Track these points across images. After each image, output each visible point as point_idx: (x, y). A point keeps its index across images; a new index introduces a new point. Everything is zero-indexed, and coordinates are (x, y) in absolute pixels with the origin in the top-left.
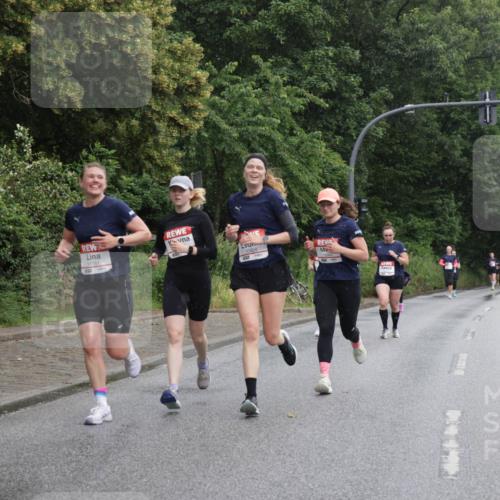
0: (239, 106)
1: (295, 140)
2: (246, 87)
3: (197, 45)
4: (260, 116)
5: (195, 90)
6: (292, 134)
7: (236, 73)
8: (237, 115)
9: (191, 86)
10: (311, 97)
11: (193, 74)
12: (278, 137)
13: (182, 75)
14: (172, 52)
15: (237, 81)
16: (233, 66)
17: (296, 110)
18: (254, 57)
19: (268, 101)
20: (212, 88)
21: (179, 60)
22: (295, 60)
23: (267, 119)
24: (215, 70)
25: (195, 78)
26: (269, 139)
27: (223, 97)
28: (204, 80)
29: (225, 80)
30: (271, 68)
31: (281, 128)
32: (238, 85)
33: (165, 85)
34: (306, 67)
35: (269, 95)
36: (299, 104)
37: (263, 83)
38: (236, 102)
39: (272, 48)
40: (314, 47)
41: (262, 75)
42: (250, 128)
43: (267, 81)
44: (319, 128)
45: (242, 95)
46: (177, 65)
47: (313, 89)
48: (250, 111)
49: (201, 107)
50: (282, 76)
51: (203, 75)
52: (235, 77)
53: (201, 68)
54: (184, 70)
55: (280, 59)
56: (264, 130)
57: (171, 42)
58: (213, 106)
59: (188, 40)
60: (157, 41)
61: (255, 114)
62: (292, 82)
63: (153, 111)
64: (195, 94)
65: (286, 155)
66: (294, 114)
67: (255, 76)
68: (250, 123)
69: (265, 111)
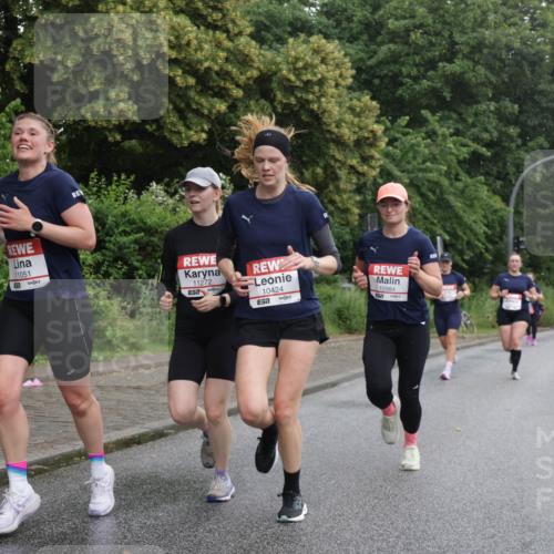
0: (411, 155)
1: (459, 185)
2: (416, 138)
3: (374, 103)
4: (428, 164)
5: (372, 141)
6: (457, 179)
7: (407, 126)
8: (409, 163)
9: (368, 138)
10: (474, 146)
11: (370, 128)
12: (445, 182)
13: (361, 129)
14: (352, 109)
15: (408, 134)
16: (404, 120)
17: (461, 158)
18: (423, 112)
19: (436, 151)
20: (387, 140)
21: (358, 115)
22: (460, 114)
23: (435, 166)
24: (388, 124)
25: (372, 131)
26: (437, 184)
27: (396, 147)
28: (380, 133)
29: (398, 132)
30: (438, 121)
31: (447, 174)
32: (409, 137)
33: (346, 138)
34: (470, 120)
35: (437, 146)
36: (464, 153)
37: (431, 135)
38: (407, 152)
39: (439, 104)
40: (477, 102)
41: (430, 127)
42: (420, 175)
43: (435, 133)
44: (482, 174)
45: (413, 145)
46: (356, 120)
47: (476, 139)
48: (420, 160)
49: (377, 155)
50: (449, 128)
51: (379, 128)
52: (407, 130)
53: (378, 122)
54: (362, 125)
55: (446, 113)
56: (433, 176)
57: (351, 100)
58: (387, 155)
59: (366, 98)
60: (339, 100)
61: (424, 162)
62: (457, 133)
63: (336, 160)
64: (372, 145)
65: (451, 199)
66: (459, 162)
67: (424, 129)
68: (420, 170)
69: (434, 159)
